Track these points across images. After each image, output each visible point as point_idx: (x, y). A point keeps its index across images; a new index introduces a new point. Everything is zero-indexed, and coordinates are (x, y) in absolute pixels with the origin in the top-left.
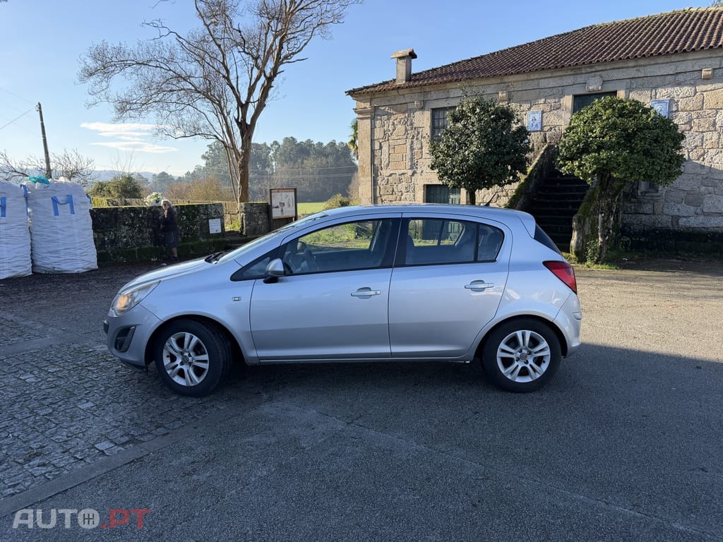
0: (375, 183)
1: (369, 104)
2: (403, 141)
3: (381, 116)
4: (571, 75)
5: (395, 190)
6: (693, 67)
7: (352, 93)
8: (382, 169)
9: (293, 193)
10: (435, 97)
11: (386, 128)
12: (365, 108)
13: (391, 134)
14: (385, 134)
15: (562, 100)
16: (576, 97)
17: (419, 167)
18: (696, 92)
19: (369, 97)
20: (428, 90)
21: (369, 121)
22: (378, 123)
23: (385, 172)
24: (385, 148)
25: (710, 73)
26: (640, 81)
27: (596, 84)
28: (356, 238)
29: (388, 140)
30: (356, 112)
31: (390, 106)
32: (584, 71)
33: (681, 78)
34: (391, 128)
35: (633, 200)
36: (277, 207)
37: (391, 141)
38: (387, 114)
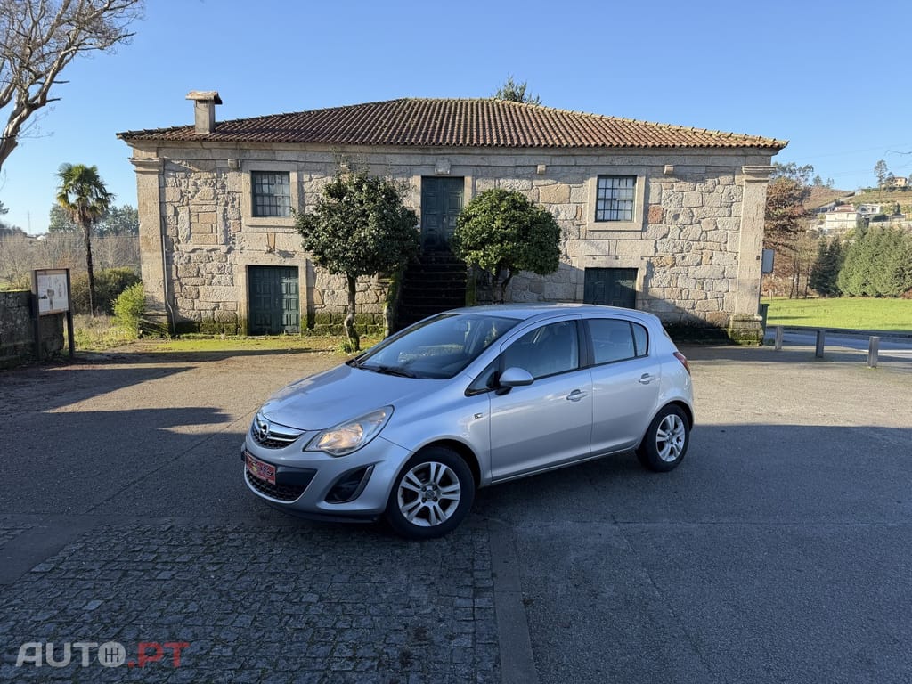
0: (168, 260)
1: (155, 154)
2: (213, 208)
3: (175, 172)
4: (418, 154)
5: (202, 271)
6: (529, 161)
7: (127, 136)
8: (179, 242)
9: (65, 276)
10: (255, 157)
11: (183, 188)
12: (149, 159)
13: (193, 197)
14: (182, 196)
15: (410, 180)
16: (423, 178)
17: (237, 242)
18: (533, 186)
19: (156, 145)
20: (246, 147)
21: (156, 176)
22: (170, 181)
23: (185, 247)
24: (183, 214)
25: (544, 169)
26: (485, 170)
27: (444, 167)
28: (140, 337)
29: (188, 204)
30: (133, 163)
31: (188, 160)
32: (432, 152)
33: (519, 171)
34: (191, 189)
35: (485, 287)
36: (44, 297)
37: (192, 207)
38: (184, 170)
